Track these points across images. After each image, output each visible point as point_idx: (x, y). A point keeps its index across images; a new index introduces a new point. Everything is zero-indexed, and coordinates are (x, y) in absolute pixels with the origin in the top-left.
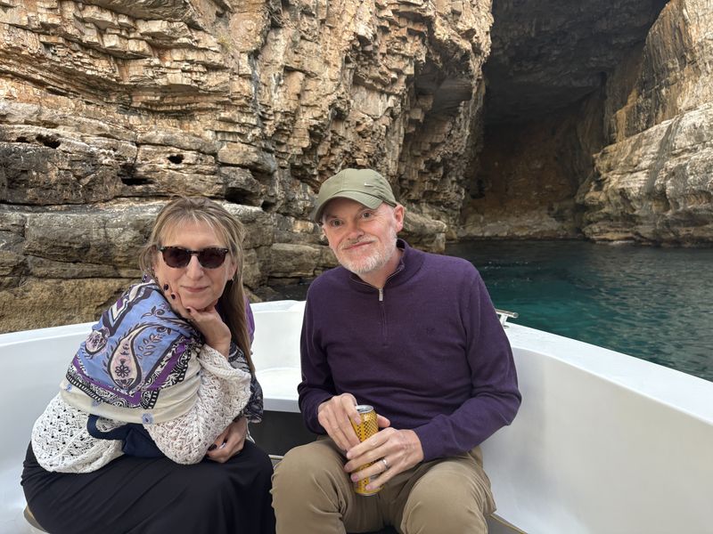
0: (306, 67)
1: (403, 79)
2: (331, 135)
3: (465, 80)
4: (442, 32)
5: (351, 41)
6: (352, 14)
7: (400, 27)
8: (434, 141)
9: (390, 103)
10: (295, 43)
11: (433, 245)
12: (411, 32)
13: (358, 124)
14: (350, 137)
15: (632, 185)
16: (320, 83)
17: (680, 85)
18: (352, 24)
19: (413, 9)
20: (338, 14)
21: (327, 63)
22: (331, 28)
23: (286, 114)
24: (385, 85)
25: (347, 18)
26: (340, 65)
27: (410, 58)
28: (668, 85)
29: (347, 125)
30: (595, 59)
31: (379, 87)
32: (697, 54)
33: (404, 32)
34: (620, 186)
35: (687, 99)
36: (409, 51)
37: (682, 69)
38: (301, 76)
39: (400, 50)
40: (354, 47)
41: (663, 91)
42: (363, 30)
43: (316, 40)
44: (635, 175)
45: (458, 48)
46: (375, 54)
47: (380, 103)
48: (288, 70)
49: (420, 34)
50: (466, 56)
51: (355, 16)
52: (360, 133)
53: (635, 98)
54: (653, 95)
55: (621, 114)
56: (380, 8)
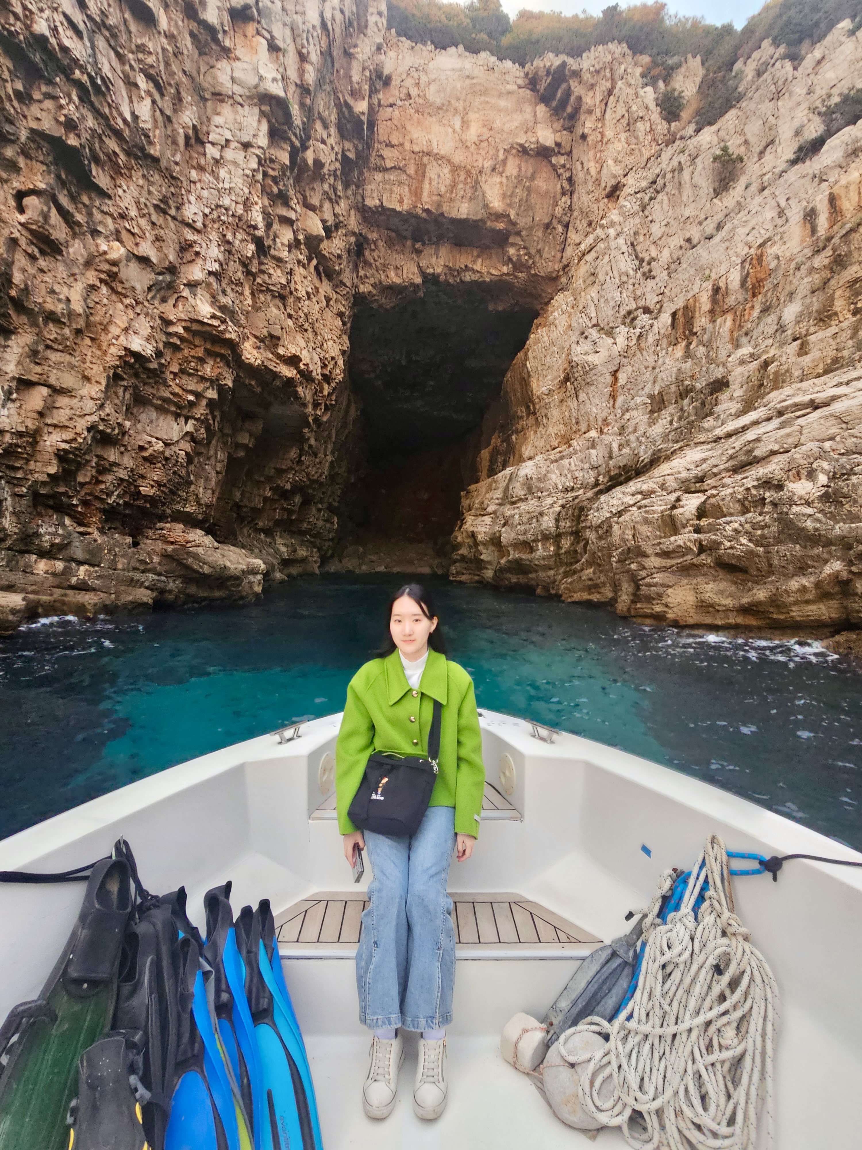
0: (53, 381)
1: (204, 402)
2: (95, 460)
4: (253, 355)
5: (120, 357)
6: (123, 326)
7: (196, 346)
8: (279, 466)
9: (190, 427)
10: (36, 352)
12: (209, 353)
13: (142, 448)
14: (128, 462)
15: (480, 529)
16: (75, 401)
17: (525, 434)
18: (122, 338)
19: (208, 329)
20: (100, 324)
21: (86, 379)
22: (92, 339)
23: (19, 435)
24: (180, 407)
25: (114, 330)
26: (104, 382)
27: (212, 381)
28: (517, 432)
29: (122, 449)
31: (173, 409)
32: (537, 407)
33: (200, 352)
34: (472, 529)
35: (529, 448)
36: (208, 373)
37: (527, 418)
38: (45, 391)
39: (197, 370)
40: (127, 364)
41: (514, 437)
42: (139, 346)
43: (68, 351)
44: (484, 518)
45: (276, 375)
46: (163, 373)
47: (176, 427)
48: (25, 383)
49: (223, 357)
50: (290, 381)
51: (126, 330)
52: (145, 459)
53: (496, 440)
54: (507, 440)
55: (485, 454)
56: (167, 322)
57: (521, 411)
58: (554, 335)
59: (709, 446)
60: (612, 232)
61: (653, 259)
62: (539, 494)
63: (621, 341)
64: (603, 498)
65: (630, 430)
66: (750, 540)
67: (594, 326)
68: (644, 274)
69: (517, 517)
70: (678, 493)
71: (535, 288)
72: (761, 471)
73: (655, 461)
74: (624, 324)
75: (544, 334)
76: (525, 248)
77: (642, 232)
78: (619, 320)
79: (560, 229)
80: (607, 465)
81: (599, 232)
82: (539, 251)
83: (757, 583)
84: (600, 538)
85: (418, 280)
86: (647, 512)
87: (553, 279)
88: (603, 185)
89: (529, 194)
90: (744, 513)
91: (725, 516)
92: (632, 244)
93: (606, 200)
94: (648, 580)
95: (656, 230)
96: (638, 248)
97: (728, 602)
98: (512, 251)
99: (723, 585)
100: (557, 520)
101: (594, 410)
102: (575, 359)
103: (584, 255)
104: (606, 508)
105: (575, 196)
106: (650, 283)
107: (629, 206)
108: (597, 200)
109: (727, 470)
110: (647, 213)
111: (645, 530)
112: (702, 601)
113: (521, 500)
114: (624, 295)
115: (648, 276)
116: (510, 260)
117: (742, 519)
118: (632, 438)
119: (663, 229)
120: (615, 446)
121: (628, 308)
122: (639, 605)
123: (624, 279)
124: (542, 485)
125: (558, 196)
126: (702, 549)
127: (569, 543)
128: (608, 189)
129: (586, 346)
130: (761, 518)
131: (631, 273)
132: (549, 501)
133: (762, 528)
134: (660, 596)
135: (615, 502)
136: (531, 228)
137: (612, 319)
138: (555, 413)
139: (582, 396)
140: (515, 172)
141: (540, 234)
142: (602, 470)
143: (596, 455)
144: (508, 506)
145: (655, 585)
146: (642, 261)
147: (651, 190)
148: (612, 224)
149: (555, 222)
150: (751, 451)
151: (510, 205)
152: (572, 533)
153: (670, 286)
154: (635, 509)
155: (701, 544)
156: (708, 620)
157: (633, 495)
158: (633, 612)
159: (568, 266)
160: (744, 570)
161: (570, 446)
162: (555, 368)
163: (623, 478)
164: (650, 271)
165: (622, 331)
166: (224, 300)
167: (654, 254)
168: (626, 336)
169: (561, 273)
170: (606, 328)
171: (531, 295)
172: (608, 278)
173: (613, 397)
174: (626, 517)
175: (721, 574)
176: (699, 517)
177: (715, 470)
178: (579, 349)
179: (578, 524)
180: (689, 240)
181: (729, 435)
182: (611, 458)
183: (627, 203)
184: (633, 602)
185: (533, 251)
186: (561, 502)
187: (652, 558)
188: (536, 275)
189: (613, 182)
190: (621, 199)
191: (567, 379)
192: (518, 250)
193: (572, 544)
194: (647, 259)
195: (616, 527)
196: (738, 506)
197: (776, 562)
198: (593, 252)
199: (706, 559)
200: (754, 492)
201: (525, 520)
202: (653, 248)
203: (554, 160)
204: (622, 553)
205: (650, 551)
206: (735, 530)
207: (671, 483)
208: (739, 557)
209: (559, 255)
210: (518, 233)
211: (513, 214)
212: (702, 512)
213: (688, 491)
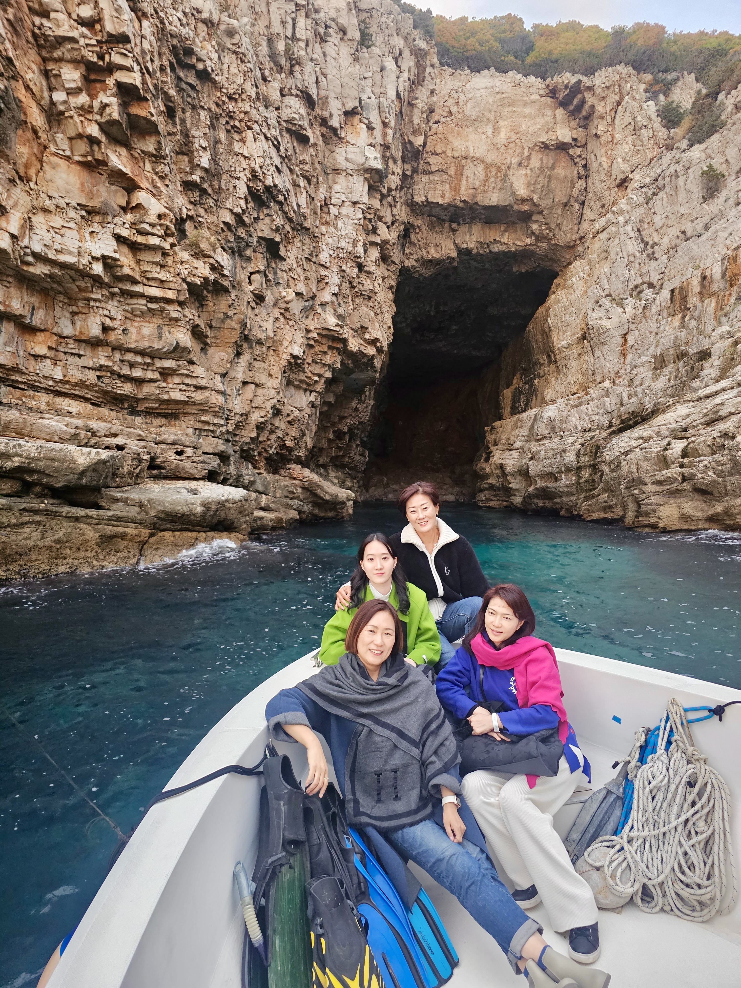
0: (257, 381)
1: (323, 380)
2: (270, 426)
3: (370, 373)
4: (354, 345)
5: (288, 360)
6: (290, 340)
7: (322, 344)
8: (342, 414)
9: (312, 398)
10: (250, 364)
11: (345, 510)
12: (330, 348)
13: (288, 415)
14: (283, 426)
15: (508, 462)
16: (265, 390)
17: (547, 379)
18: (289, 347)
19: (333, 333)
20: (279, 341)
21: (271, 376)
22: (274, 350)
23: (242, 415)
24: (308, 385)
25: (286, 343)
26: (280, 377)
27: (329, 366)
28: (539, 376)
29: (281, 417)
30: (490, 334)
31: (304, 386)
32: (558, 357)
33: (325, 348)
34: (500, 462)
35: (551, 392)
36: (328, 361)
37: (549, 365)
38: (253, 386)
39: (322, 360)
40: (290, 363)
41: (536, 381)
42: (297, 351)
43: (264, 360)
44: (511, 452)
45: (365, 355)
46: (303, 364)
47: (305, 398)
48: (245, 383)
49: (337, 349)
50: (371, 358)
51: (291, 342)
52: (289, 422)
53: (517, 382)
54: (530, 382)
55: (508, 393)
56: (308, 331)
57: (543, 359)
58: (573, 297)
59: (693, 404)
60: (621, 219)
61: (655, 244)
62: (562, 433)
63: (629, 310)
64: (615, 440)
65: (638, 383)
66: (714, 473)
67: (607, 296)
68: (648, 255)
69: (543, 452)
70: (669, 439)
71: (554, 254)
72: (722, 426)
73: (655, 412)
74: (632, 296)
75: (564, 296)
76: (546, 224)
77: (646, 220)
78: (628, 293)
79: (577, 206)
80: (619, 410)
81: (609, 215)
82: (558, 225)
83: (718, 501)
84: (612, 471)
85: (454, 254)
86: (646, 452)
87: (571, 247)
88: (614, 177)
89: (550, 181)
90: (713, 454)
91: (700, 456)
92: (639, 230)
93: (616, 189)
94: (646, 501)
95: (658, 220)
96: (643, 233)
97: (700, 514)
98: (535, 227)
99: (697, 503)
100: (578, 456)
101: (608, 365)
102: (591, 323)
103: (598, 233)
104: (616, 449)
105: (590, 181)
106: (653, 263)
107: (635, 199)
108: (609, 188)
109: (702, 424)
110: (650, 206)
111: (645, 465)
112: (683, 514)
113: (545, 437)
114: (632, 272)
115: (652, 257)
116: (533, 233)
117: (711, 458)
118: (639, 390)
119: (664, 220)
120: (625, 396)
121: (635, 283)
122: (640, 519)
123: (632, 259)
124: (564, 426)
125: (575, 179)
126: (684, 479)
127: (588, 474)
128: (618, 181)
129: (600, 313)
130: (722, 458)
131: (638, 254)
132: (571, 440)
133: (723, 465)
134: (654, 511)
135: (623, 444)
136: (551, 208)
137: (622, 291)
138: (574, 364)
139: (597, 353)
140: (538, 165)
141: (559, 211)
142: (615, 414)
143: (610, 403)
144: (534, 443)
145: (651, 504)
146: (647, 244)
147: (654, 186)
148: (621, 212)
149: (572, 200)
150: (717, 412)
151: (534, 191)
152: (590, 466)
153: (669, 267)
154: (638, 450)
155: (683, 476)
156: (686, 527)
157: (637, 440)
158: (636, 524)
159: (584, 237)
160: (710, 493)
161: (587, 394)
162: (574, 326)
163: (631, 422)
164: (653, 253)
165: (631, 302)
166: (339, 310)
167: (656, 240)
168: (633, 306)
169: (578, 242)
170: (617, 298)
171: (551, 259)
172: (618, 257)
173: (624, 354)
174: (631, 456)
175: (696, 496)
176: (683, 457)
177: (694, 424)
178: (594, 315)
179: (595, 459)
180: (684, 232)
181: (707, 397)
182: (622, 405)
183: (634, 196)
184: (637, 516)
185: (553, 226)
186: (580, 441)
187: (650, 486)
188: (556, 244)
189: (622, 176)
190: (629, 190)
191: (584, 337)
192: (540, 226)
193: (591, 475)
194: (651, 243)
195: (624, 463)
196: (709, 450)
197: (729, 488)
198: (605, 232)
199: (686, 486)
200: (718, 440)
201: (550, 455)
202: (655, 234)
203: (571, 152)
204: (627, 483)
205: (648, 480)
206: (706, 466)
207: (665, 432)
208: (707, 485)
209: (576, 228)
210: (541, 213)
211: (536, 198)
212: (685, 454)
213: (676, 438)
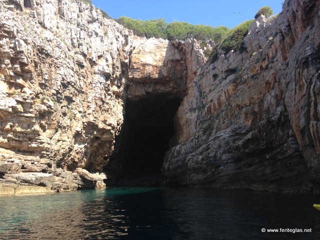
1: (90, 139)
2: (68, 154)
3: (110, 135)
5: (75, 132)
9: (86, 145)
12: (91, 128)
13: (76, 151)
14: (74, 154)
18: (76, 128)
19: (92, 123)
21: (68, 138)
26: (72, 138)
27: (92, 133)
29: (73, 151)
37: (180, 131)
38: (62, 141)
43: (66, 133)
45: (106, 129)
46: (82, 133)
50: (110, 130)
51: (76, 126)
54: (176, 137)
56: (83, 123)
63: (197, 113)
69: (174, 162)
71: (180, 93)
75: (182, 107)
76: (175, 84)
77: (201, 85)
78: (197, 108)
79: (185, 79)
81: (192, 83)
82: (179, 84)
85: (145, 94)
87: (184, 91)
88: (193, 71)
89: (175, 71)
92: (199, 88)
95: (204, 85)
96: (201, 89)
98: (172, 85)
102: (187, 117)
103: (190, 88)
105: (188, 71)
108: (192, 74)
110: (202, 81)
116: (171, 87)
121: (199, 104)
123: (197, 97)
124: (180, 152)
125: (183, 70)
131: (199, 96)
136: (176, 79)
137: (195, 107)
138: (185, 131)
139: (190, 127)
140: (170, 66)
141: (179, 80)
144: (173, 159)
147: (203, 75)
149: (183, 77)
151: (170, 74)
153: (207, 100)
159: (187, 88)
165: (197, 111)
166: (95, 116)
169: (186, 90)
171: (179, 95)
173: (197, 128)
178: (188, 115)
183: (198, 77)
188: (179, 90)
189: (195, 71)
191: (187, 122)
194: (203, 92)
202: (204, 89)
203: (181, 62)
210: (173, 81)
211: (170, 76)
